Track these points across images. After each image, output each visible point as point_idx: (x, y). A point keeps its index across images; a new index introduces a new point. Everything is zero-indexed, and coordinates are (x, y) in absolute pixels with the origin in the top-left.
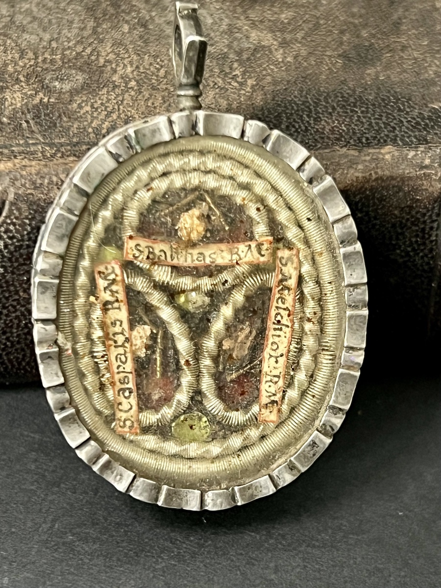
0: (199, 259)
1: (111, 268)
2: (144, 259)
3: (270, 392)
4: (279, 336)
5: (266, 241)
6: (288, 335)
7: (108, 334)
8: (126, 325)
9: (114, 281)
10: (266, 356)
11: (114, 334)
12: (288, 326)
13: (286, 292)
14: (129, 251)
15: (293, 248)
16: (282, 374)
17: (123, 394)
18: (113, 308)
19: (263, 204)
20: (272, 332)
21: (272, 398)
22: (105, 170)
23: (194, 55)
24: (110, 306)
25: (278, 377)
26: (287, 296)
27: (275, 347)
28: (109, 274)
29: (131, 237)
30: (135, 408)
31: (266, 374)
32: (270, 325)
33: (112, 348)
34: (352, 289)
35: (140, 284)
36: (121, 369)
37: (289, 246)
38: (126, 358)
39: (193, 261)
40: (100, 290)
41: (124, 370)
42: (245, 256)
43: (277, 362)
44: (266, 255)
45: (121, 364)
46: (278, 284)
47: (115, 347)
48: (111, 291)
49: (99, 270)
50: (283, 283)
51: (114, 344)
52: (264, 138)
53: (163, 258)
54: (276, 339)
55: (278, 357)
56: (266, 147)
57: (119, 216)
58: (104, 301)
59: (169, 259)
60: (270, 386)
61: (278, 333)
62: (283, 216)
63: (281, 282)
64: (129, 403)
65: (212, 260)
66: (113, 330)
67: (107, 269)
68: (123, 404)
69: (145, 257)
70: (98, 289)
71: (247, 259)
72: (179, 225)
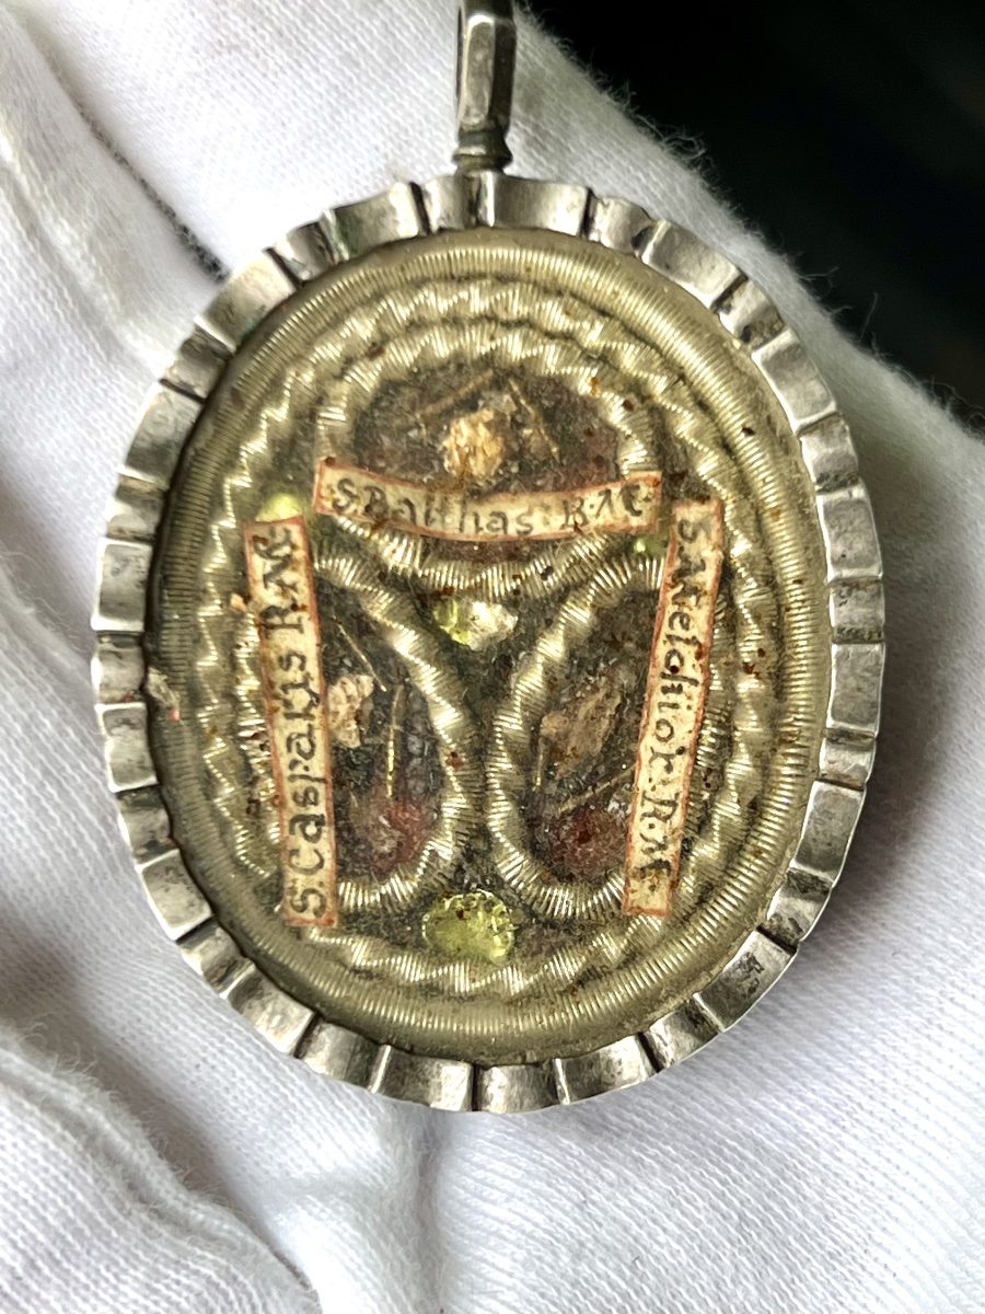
0: (495, 526)
1: (283, 534)
2: (359, 513)
3: (654, 841)
4: (675, 706)
5: (645, 480)
6: (696, 702)
7: (271, 684)
8: (313, 667)
9: (287, 562)
10: (645, 755)
11: (285, 688)
12: (694, 682)
13: (692, 600)
14: (324, 492)
15: (708, 498)
16: (681, 796)
17: (303, 829)
18: (284, 626)
19: (638, 394)
20: (659, 697)
21: (658, 855)
22: (267, 297)
23: (485, 60)
24: (276, 620)
25: (673, 804)
26: (695, 609)
27: (665, 732)
28: (278, 546)
29: (330, 462)
30: (329, 864)
31: (644, 797)
32: (656, 681)
33: (281, 720)
34: (845, 590)
35: (346, 572)
36: (299, 770)
37: (702, 495)
38: (313, 745)
39: (478, 529)
40: (255, 581)
41: (304, 773)
42: (598, 515)
43: (669, 768)
44: (644, 513)
45: (299, 758)
46: (673, 580)
47: (290, 716)
48: (281, 584)
49: (254, 533)
50: (685, 579)
51: (282, 709)
52: (636, 234)
53: (406, 515)
54: (668, 714)
55: (673, 755)
56: (641, 255)
57: (306, 416)
58: (264, 607)
59: (420, 521)
60: (651, 826)
61: (673, 698)
62: (685, 425)
63: (680, 575)
64: (316, 851)
65: (522, 528)
66: (282, 676)
67: (273, 533)
68: (302, 852)
69: (361, 509)
70: (250, 579)
71: (600, 521)
72: (446, 443)
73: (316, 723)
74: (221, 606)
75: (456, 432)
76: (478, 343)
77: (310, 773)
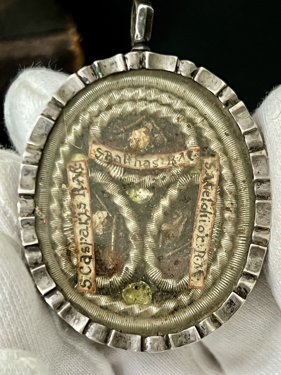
0: (146, 164)
1: (79, 165)
2: (104, 159)
3: (198, 264)
4: (205, 221)
5: (194, 149)
6: (211, 220)
7: (75, 213)
8: (88, 208)
9: (80, 174)
10: (195, 237)
11: (79, 214)
12: (211, 213)
13: (210, 187)
14: (92, 152)
15: (215, 155)
16: (207, 250)
17: (85, 260)
18: (79, 194)
19: (192, 123)
20: (199, 218)
21: (200, 269)
22: (75, 89)
23: (143, 19)
24: (77, 193)
25: (204, 252)
26: (211, 190)
27: (201, 229)
28: (77, 169)
29: (94, 142)
30: (93, 271)
31: (195, 251)
32: (198, 213)
33: (78, 225)
34: (259, 183)
35: (99, 177)
36: (83, 241)
37: (213, 154)
38: (88, 233)
39: (140, 166)
40: (70, 180)
41: (85, 242)
42: (179, 161)
43: (203, 241)
44: (194, 160)
45: (83, 237)
46: (204, 181)
47: (80, 223)
48: (78, 181)
49: (70, 165)
50: (208, 180)
51: (79, 221)
52: (192, 72)
53: (118, 160)
54: (202, 224)
55: (204, 237)
56: (194, 78)
57: (87, 128)
58: (73, 188)
59: (122, 162)
60: (197, 260)
61: (204, 218)
62: (208, 133)
63: (205, 180)
64: (89, 267)
65: (155, 165)
66: (78, 211)
67: (76, 165)
68: (84, 268)
69: (104, 157)
70: (68, 179)
71: (181, 162)
72: (131, 138)
73: (89, 226)
74: (59, 188)
75: (134, 134)
76: (141, 107)
77: (87, 242)
